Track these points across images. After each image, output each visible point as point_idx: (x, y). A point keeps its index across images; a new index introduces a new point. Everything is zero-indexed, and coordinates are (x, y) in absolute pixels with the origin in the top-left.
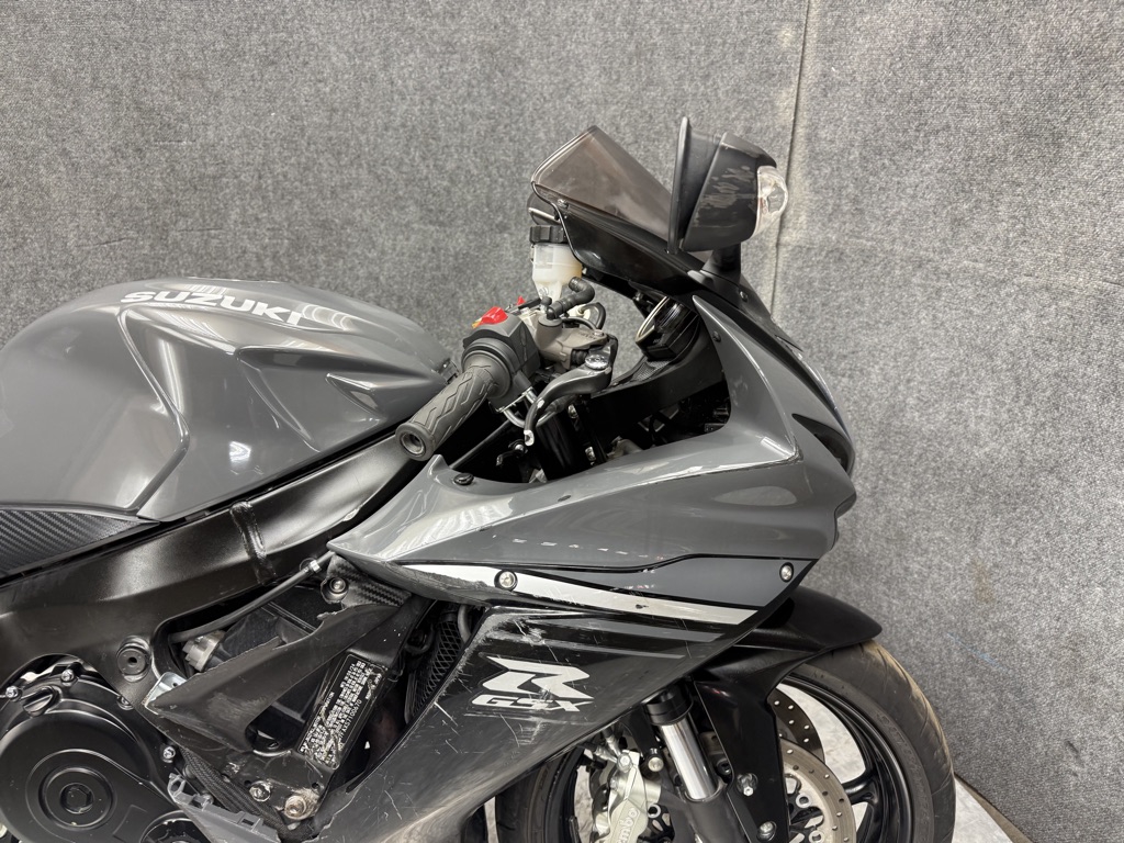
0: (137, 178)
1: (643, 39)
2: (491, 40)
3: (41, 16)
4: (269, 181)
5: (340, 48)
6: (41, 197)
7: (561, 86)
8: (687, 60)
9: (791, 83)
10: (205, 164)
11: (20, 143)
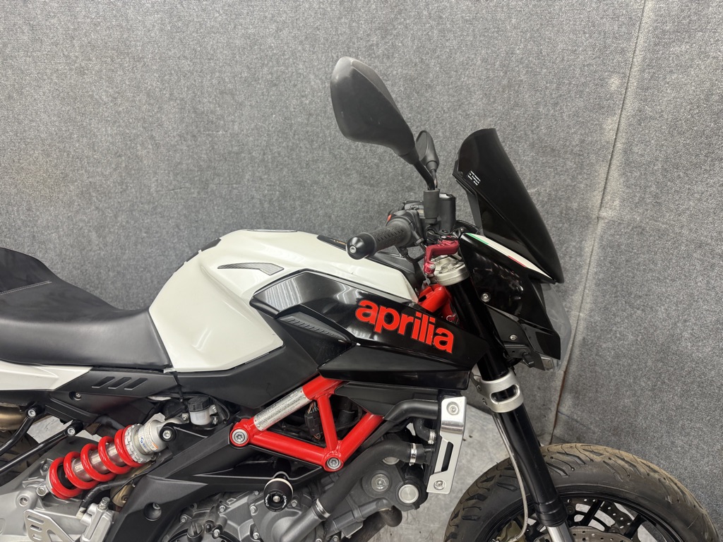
0: (192, 152)
1: (514, 77)
2: (412, 72)
3: (142, 58)
4: (270, 157)
5: (316, 76)
6: (138, 163)
7: (455, 104)
8: (543, 93)
9: (615, 114)
10: (232, 145)
11: (128, 131)
